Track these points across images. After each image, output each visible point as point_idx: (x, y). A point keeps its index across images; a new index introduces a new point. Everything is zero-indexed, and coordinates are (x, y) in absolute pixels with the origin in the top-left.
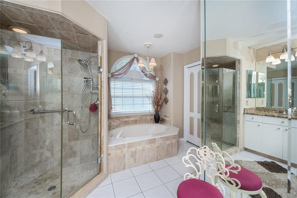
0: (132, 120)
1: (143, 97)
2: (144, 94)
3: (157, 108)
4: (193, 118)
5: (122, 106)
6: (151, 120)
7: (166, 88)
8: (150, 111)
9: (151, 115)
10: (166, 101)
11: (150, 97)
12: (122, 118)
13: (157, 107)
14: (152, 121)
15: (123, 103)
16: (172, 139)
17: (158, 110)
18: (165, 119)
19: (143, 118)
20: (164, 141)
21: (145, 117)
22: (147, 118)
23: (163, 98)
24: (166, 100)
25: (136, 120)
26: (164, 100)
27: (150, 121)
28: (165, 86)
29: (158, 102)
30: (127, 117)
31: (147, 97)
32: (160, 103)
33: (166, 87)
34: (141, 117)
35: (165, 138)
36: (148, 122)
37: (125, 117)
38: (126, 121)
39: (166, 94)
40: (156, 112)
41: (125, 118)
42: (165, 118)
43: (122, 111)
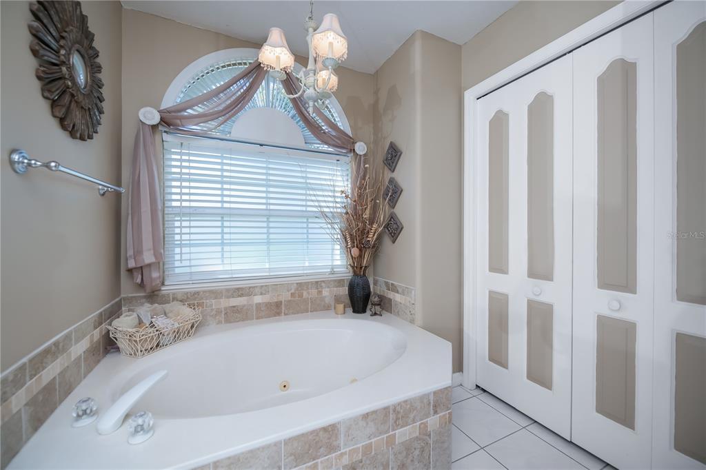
0: (258, 305)
1: (306, 216)
2: (312, 204)
3: (361, 256)
4: (506, 296)
5: (219, 249)
6: (338, 300)
7: (392, 181)
8: (333, 267)
9: (340, 283)
10: (393, 229)
11: (334, 217)
12: (216, 298)
13: (360, 250)
14: (341, 307)
15: (226, 236)
16: (427, 416)
17: (364, 263)
18: (390, 300)
19: (305, 294)
20: (381, 434)
21: (314, 292)
22: (320, 292)
23: (382, 217)
24: (395, 226)
25: (278, 305)
26: (387, 226)
27: (333, 304)
28: (388, 175)
29: (364, 232)
30: (239, 292)
31: (324, 215)
32: (372, 238)
33: (395, 175)
34: (297, 289)
35: (392, 416)
36: (327, 308)
37: (228, 290)
38: (235, 310)
39: (393, 201)
40: (354, 272)
41: (228, 297)
42: (391, 295)
43: (220, 268)
